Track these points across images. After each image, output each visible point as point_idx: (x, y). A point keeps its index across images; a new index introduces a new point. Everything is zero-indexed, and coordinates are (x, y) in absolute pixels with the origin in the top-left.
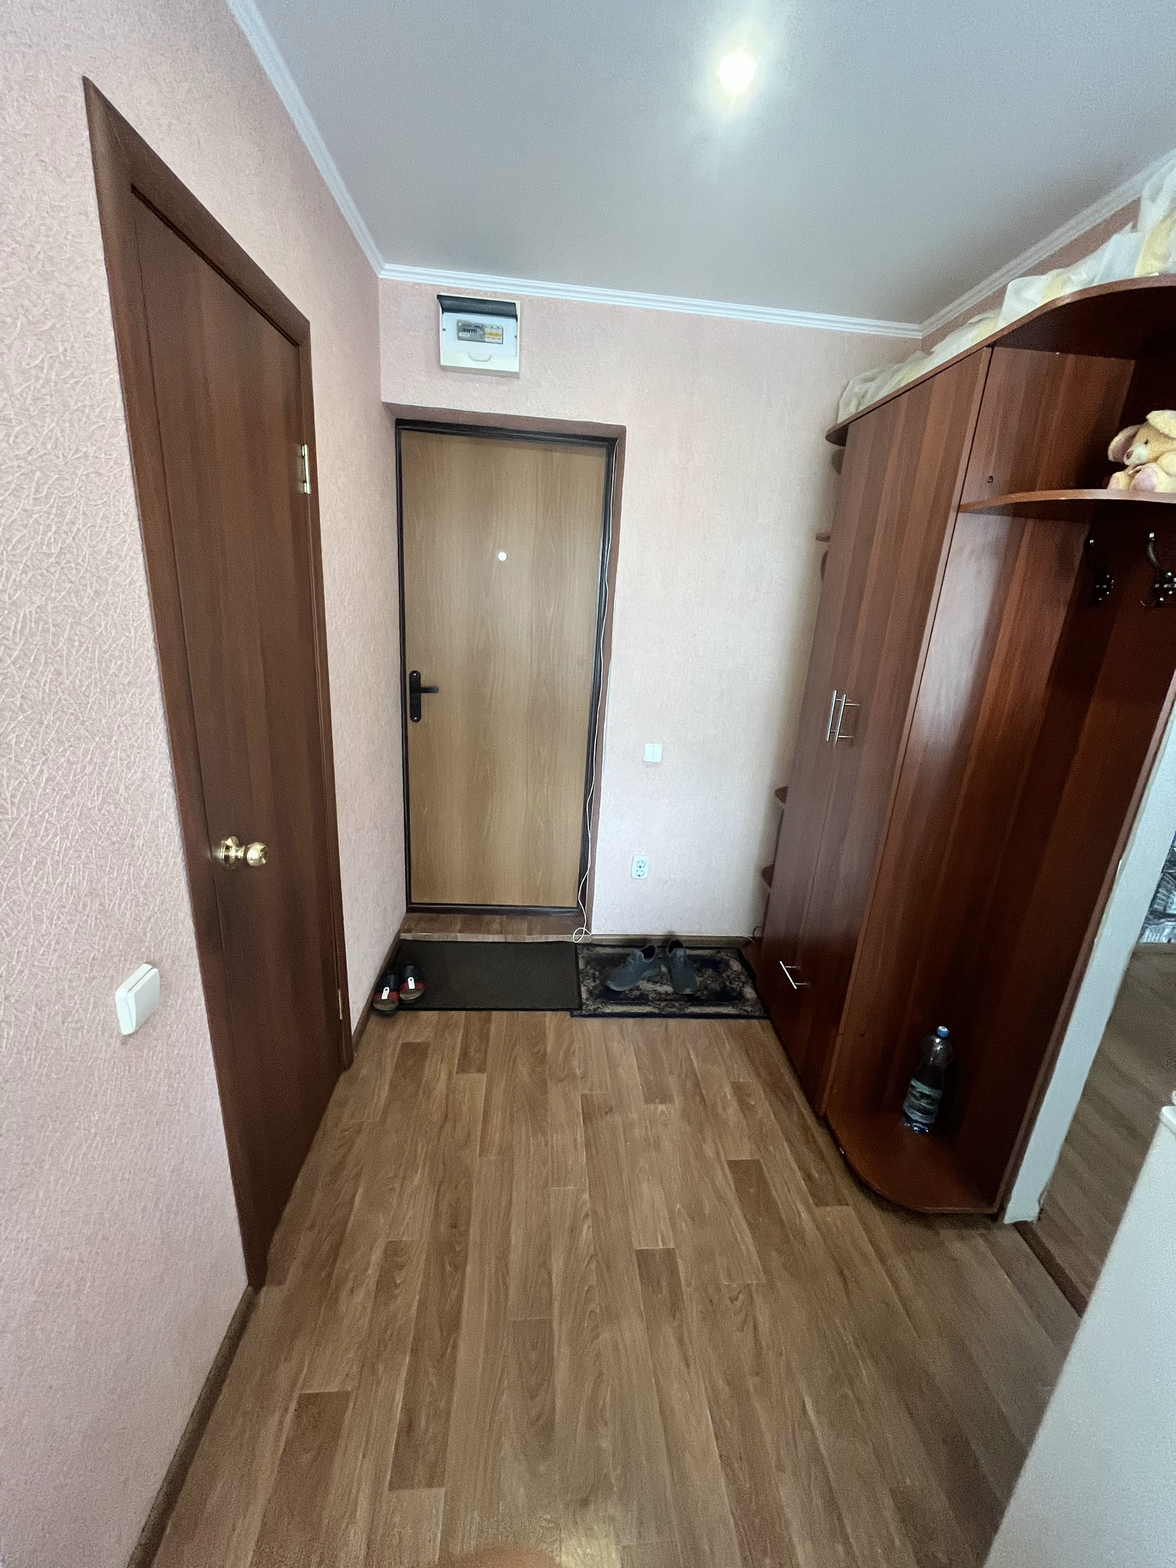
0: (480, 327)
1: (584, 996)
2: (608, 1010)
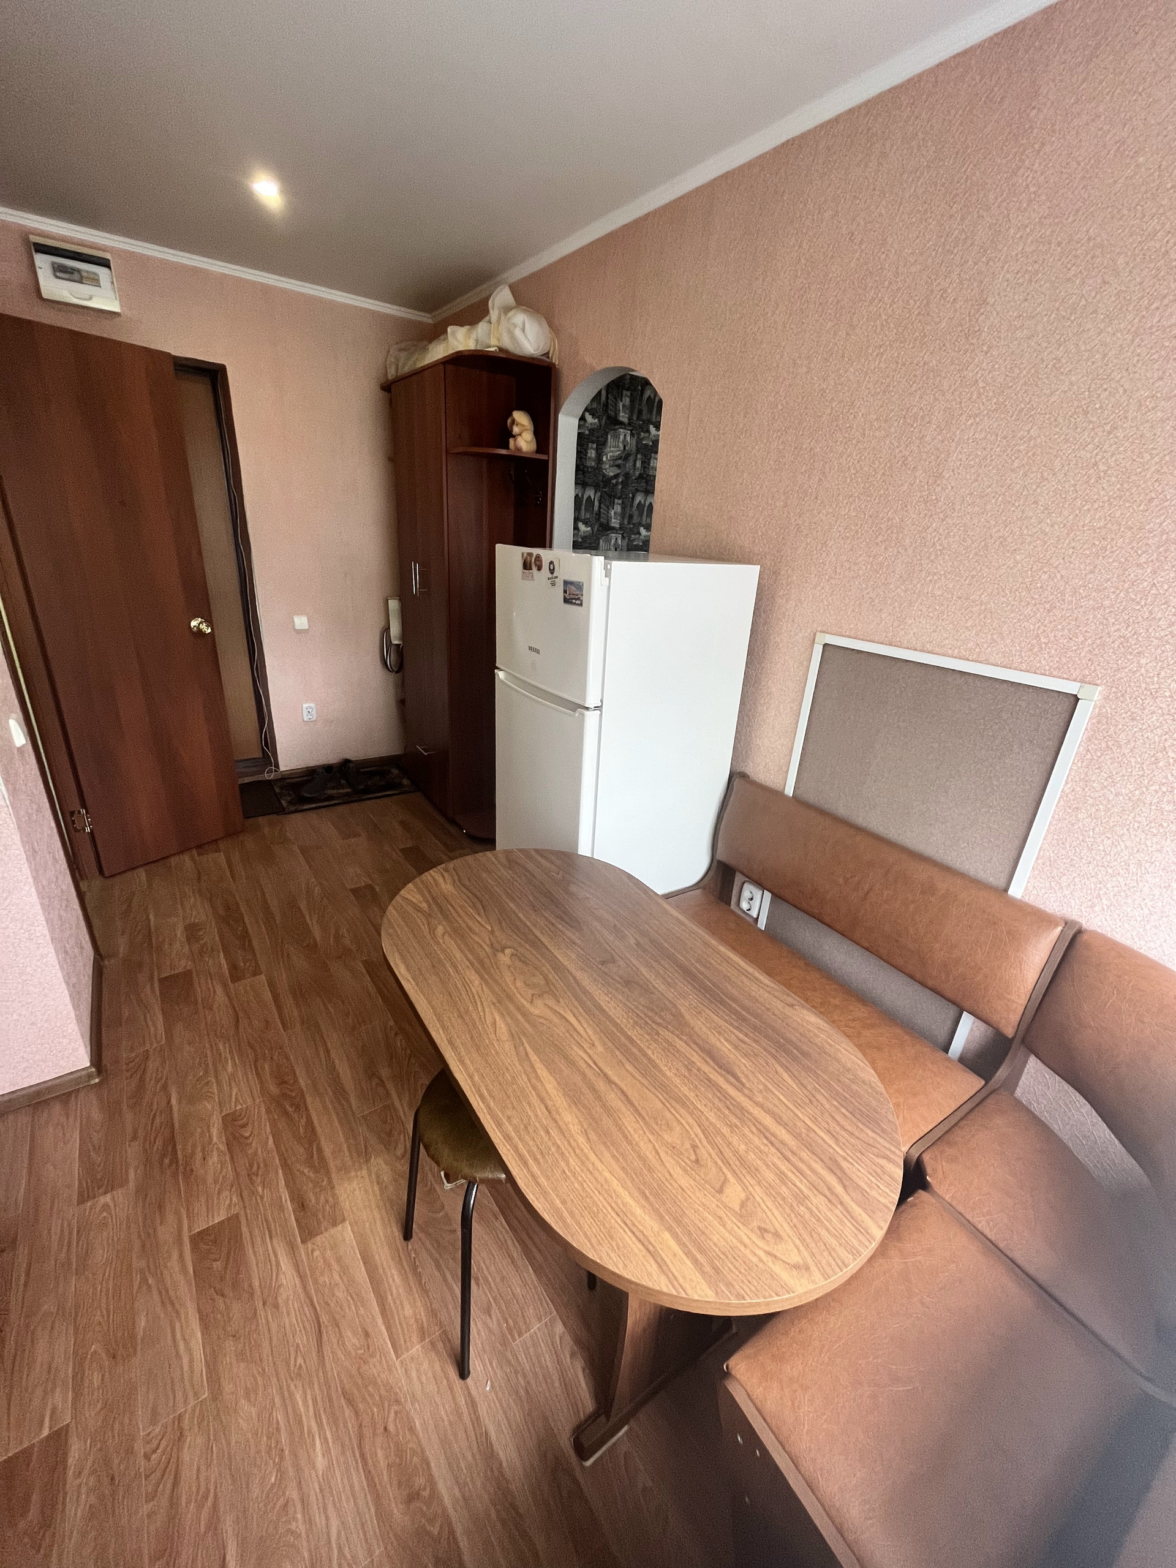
0: (78, 271)
1: (284, 804)
2: (305, 807)
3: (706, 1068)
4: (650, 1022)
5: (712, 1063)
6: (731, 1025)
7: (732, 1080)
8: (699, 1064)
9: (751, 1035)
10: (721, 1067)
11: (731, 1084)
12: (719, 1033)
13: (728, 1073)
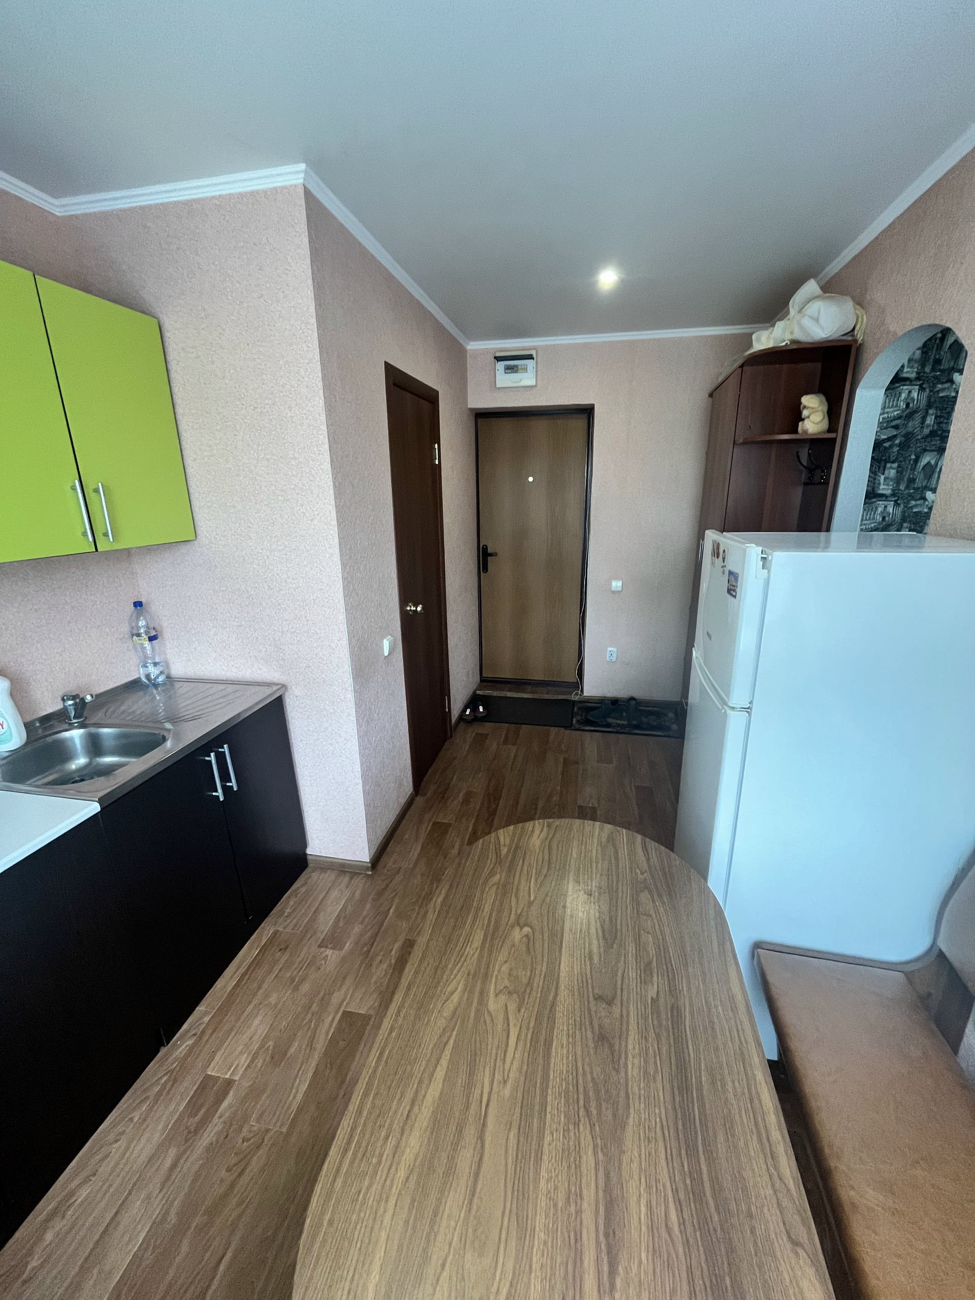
0: (517, 366)
1: (574, 722)
2: (587, 728)
3: (588, 1218)
4: (581, 1102)
5: (601, 1221)
6: (675, 1191)
7: (606, 1268)
8: (585, 1205)
9: (689, 1229)
10: (607, 1235)
11: (599, 1271)
12: (649, 1187)
13: (609, 1253)
